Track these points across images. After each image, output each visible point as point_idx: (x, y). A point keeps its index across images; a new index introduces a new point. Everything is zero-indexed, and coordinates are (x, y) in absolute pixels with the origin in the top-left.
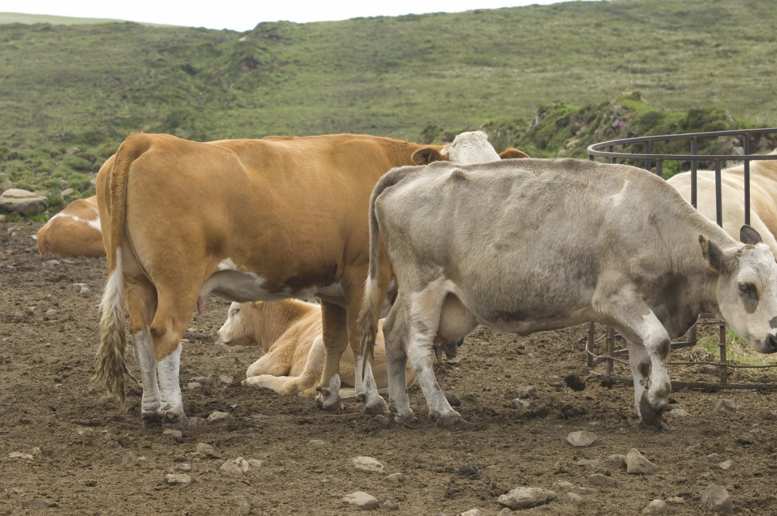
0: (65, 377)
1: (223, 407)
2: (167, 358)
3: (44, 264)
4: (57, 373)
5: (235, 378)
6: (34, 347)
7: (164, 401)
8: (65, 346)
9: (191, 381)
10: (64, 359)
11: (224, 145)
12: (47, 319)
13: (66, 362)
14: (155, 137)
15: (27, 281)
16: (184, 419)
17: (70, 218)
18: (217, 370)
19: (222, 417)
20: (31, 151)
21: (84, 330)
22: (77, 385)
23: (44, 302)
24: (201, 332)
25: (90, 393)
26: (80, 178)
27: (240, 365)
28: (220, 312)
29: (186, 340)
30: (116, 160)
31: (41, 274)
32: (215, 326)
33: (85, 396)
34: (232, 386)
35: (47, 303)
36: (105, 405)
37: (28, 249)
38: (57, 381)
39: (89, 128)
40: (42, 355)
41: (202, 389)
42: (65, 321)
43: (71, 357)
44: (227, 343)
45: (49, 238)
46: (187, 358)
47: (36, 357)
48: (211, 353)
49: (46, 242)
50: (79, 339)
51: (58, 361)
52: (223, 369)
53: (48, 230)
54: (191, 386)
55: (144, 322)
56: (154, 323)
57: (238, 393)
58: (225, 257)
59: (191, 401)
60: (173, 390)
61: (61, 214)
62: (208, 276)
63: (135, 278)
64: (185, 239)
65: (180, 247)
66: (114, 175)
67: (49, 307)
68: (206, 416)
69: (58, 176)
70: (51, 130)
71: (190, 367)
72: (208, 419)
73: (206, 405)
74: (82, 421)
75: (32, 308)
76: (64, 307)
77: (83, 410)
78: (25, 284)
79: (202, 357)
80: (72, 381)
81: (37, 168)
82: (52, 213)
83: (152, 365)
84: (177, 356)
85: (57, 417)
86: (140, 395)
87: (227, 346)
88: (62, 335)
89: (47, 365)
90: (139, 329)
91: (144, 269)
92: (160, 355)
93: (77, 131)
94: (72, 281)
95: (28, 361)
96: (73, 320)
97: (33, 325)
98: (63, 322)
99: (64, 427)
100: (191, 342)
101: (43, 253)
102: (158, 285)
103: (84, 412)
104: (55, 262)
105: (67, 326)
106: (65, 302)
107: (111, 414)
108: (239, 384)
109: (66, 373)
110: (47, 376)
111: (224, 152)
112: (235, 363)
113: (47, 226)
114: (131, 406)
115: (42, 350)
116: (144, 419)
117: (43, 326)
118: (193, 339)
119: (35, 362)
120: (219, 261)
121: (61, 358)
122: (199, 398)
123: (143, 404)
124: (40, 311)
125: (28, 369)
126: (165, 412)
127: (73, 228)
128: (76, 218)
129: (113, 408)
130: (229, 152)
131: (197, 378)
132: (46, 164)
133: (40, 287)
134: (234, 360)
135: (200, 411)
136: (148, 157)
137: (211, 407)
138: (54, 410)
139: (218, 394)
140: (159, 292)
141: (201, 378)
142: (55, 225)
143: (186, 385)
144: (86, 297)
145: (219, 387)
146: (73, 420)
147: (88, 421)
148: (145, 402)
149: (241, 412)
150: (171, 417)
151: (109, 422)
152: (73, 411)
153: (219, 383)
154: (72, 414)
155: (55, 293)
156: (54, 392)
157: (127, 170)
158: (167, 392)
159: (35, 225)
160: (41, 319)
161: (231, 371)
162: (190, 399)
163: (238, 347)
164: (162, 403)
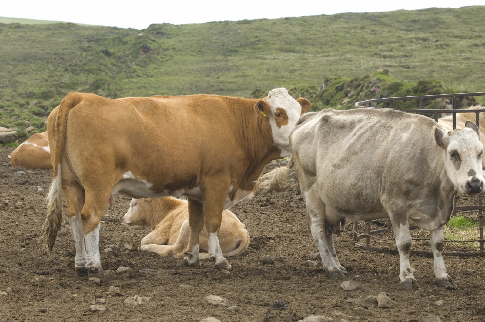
0: (28, 244)
1: (126, 264)
2: (91, 233)
3: (15, 173)
4: (22, 242)
5: (133, 245)
6: (8, 225)
7: (89, 260)
8: (28, 225)
9: (106, 248)
10: (27, 233)
11: (127, 100)
12: (17, 208)
13: (28, 235)
14: (84, 95)
15: (4, 184)
16: (102, 271)
17: (31, 145)
18: (123, 241)
19: (125, 270)
20: (8, 103)
21: (40, 215)
22: (35, 249)
23: (15, 197)
24: (113, 217)
25: (43, 254)
26: (38, 120)
27: (137, 238)
28: (125, 205)
29: (103, 222)
30: (60, 109)
31: (13, 179)
32: (121, 213)
33: (40, 256)
34: (132, 250)
35: (16, 198)
36: (52, 262)
37: (5, 164)
38: (23, 246)
39: (44, 89)
40: (13, 230)
41: (113, 252)
42: (28, 209)
43: (32, 232)
44: (129, 224)
45: (18, 157)
46: (103, 233)
47: (9, 231)
48: (119, 230)
49: (16, 160)
50: (36, 221)
51: (24, 234)
52: (126, 240)
53: (18, 152)
54: (106, 250)
55: (77, 210)
56: (83, 211)
57: (135, 255)
58: (127, 171)
59: (106, 260)
60: (94, 253)
61: (26, 143)
62: (117, 182)
63: (71, 183)
64: (103, 159)
65: (99, 164)
66: (58, 118)
67: (18, 200)
68: (116, 269)
69: (25, 119)
70: (20, 90)
71: (106, 239)
72: (117, 271)
73: (115, 263)
74: (38, 271)
75: (7, 201)
76: (27, 200)
77: (39, 264)
78: (3, 186)
79: (113, 233)
80: (32, 246)
81: (11, 113)
82: (20, 142)
83: (82, 237)
84: (97, 232)
85: (22, 269)
86: (74, 256)
87: (129, 226)
88: (26, 218)
89: (17, 236)
90: (73, 215)
91: (77, 177)
92: (87, 231)
93: (36, 91)
94: (32, 184)
95: (4, 234)
96: (33, 209)
97: (8, 212)
98: (26, 210)
99: (27, 275)
100: (106, 223)
101: (14, 167)
102: (86, 187)
103: (39, 266)
104: (22, 172)
105: (29, 212)
106: (28, 197)
107: (56, 267)
108: (136, 250)
109: (28, 242)
110: (16, 244)
111: (127, 105)
112: (134, 236)
113: (17, 150)
114: (69, 263)
115: (13, 227)
116: (77, 271)
117: (14, 212)
118: (108, 221)
119: (9, 234)
120: (124, 173)
121: (25, 232)
122: (111, 258)
123: (76, 262)
124: (12, 203)
125: (4, 239)
126: (90, 266)
127: (33, 151)
128: (35, 145)
129: (58, 264)
130: (130, 105)
131: (110, 246)
132: (17, 111)
133: (12, 187)
134: (133, 234)
135: (112, 266)
136: (80, 107)
137: (118, 264)
138: (20, 265)
139: (123, 255)
140: (86, 192)
141: (113, 245)
142: (22, 150)
143: (103, 250)
144: (41, 194)
145: (124, 251)
146: (32, 271)
147: (41, 272)
148: (77, 260)
149: (137, 267)
150: (93, 270)
151: (54, 272)
152: (32, 265)
153: (124, 249)
154: (31, 267)
155: (22, 192)
156: (21, 253)
157: (66, 115)
158: (91, 254)
159: (9, 149)
160: (13, 208)
161: (131, 241)
162: (105, 258)
163: (136, 226)
164: (88, 261)
